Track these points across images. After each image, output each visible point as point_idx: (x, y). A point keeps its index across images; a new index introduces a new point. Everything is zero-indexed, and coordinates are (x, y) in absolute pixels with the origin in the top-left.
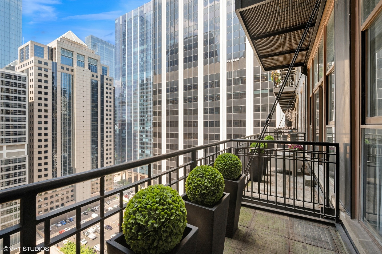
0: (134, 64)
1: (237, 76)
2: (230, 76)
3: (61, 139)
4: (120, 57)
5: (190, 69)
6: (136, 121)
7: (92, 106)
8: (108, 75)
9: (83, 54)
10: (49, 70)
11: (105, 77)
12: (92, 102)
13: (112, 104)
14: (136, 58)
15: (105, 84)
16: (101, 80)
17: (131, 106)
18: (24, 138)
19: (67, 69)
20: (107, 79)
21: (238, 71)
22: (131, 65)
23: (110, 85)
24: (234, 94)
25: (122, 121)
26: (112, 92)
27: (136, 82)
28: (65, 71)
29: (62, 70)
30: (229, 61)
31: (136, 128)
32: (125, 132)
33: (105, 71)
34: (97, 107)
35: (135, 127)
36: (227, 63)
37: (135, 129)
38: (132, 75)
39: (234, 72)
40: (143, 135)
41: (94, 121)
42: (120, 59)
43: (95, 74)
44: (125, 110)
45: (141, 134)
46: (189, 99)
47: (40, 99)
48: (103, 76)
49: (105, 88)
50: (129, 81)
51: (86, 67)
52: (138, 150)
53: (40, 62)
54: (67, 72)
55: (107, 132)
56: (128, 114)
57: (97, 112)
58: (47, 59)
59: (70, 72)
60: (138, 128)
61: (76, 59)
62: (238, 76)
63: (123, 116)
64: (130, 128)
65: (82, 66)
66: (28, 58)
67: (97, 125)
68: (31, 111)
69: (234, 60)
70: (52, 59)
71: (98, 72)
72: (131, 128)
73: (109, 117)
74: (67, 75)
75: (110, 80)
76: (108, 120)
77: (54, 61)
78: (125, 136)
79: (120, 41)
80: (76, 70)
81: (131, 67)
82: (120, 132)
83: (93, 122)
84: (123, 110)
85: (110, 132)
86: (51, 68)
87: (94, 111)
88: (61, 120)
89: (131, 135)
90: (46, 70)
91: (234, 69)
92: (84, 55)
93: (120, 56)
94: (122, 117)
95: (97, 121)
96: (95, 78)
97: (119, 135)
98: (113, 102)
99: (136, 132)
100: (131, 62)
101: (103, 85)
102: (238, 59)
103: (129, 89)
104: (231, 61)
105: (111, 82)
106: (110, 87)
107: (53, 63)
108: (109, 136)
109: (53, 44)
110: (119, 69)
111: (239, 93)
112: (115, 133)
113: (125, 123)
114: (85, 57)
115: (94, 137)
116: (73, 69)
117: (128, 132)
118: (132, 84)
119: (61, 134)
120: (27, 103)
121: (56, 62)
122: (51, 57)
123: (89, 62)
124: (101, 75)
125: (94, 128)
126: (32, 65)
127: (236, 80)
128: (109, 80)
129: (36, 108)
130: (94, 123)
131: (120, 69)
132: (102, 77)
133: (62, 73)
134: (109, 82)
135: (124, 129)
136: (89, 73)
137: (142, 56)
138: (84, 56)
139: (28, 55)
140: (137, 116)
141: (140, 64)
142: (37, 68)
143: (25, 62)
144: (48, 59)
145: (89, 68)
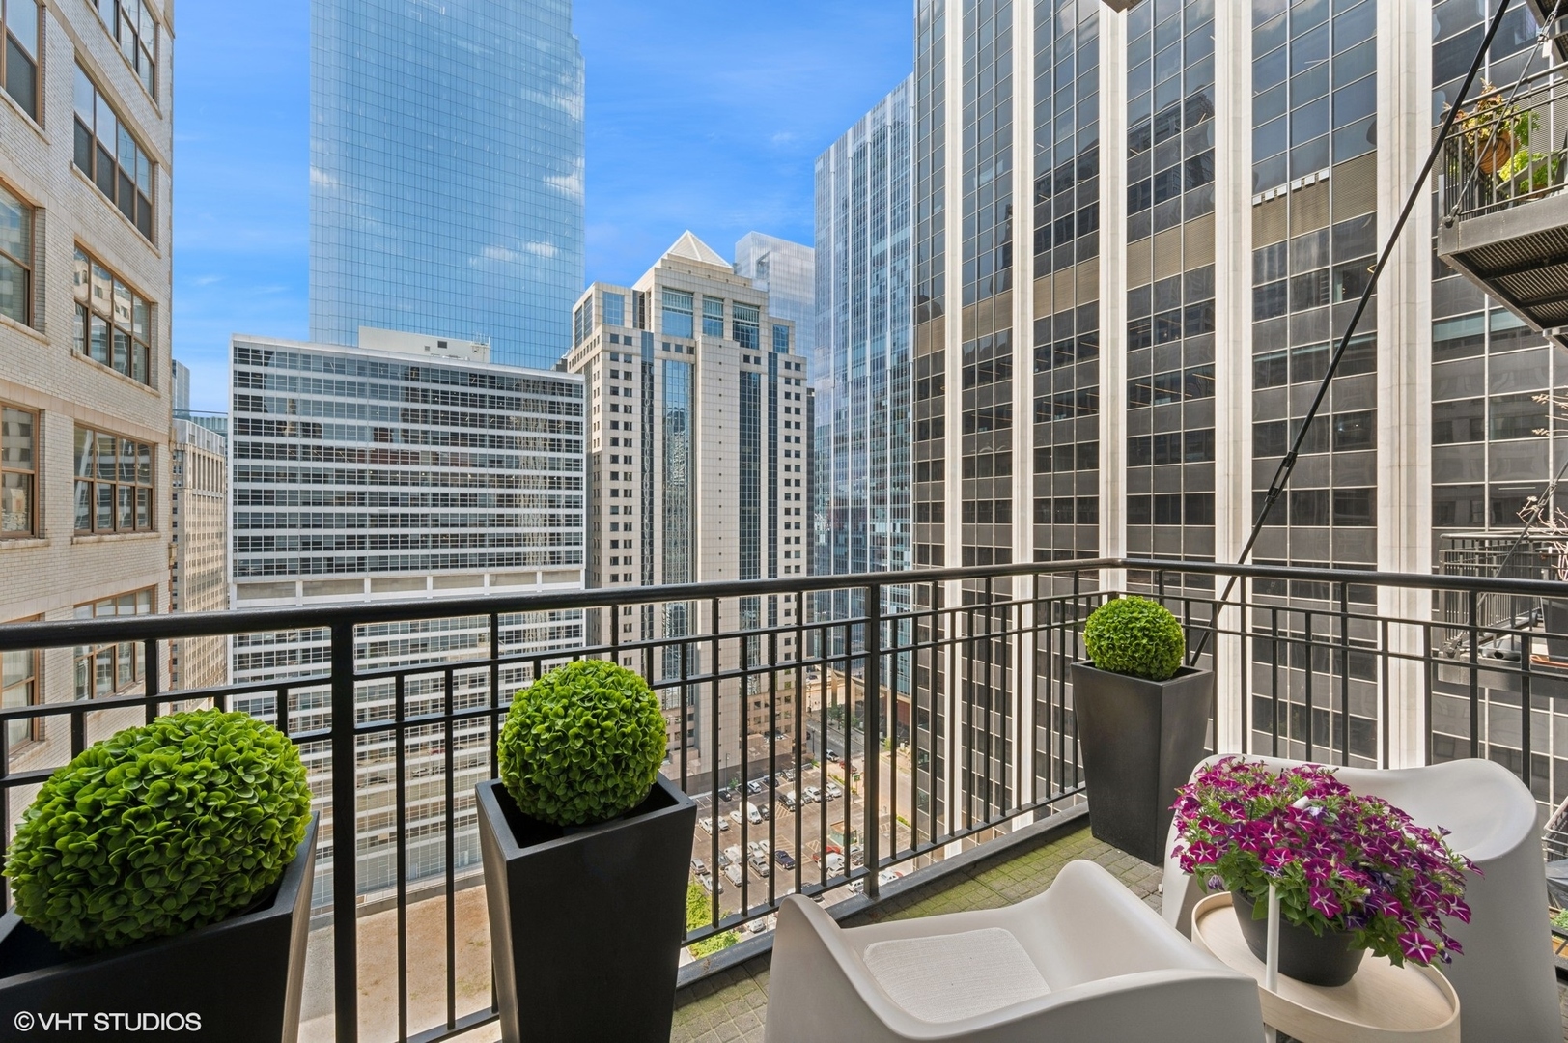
0: (873, 299)
1: (1315, 261)
2: (1271, 267)
3: (664, 558)
4: (830, 285)
5: (1063, 273)
6: (879, 501)
7: (743, 458)
8: (790, 352)
9: (719, 296)
10: (634, 359)
11: (782, 358)
12: (743, 443)
13: (803, 448)
14: (881, 277)
15: (781, 381)
16: (770, 369)
17: (863, 447)
18: (576, 552)
19: (679, 349)
20: (788, 365)
21: (1323, 235)
22: (865, 306)
23: (798, 384)
24: (1294, 358)
25: (836, 504)
26: (803, 405)
27: (878, 364)
28: (673, 355)
29: (664, 354)
30: (1269, 195)
31: (880, 528)
32: (846, 540)
33: (781, 338)
34: (757, 459)
35: (877, 525)
36: (1255, 206)
37: (877, 530)
38: (868, 342)
39: (1298, 245)
40: (905, 553)
41: (750, 505)
42: (830, 292)
43: (752, 353)
44: (845, 465)
45: (898, 548)
46: (1055, 401)
47: (615, 442)
48: (776, 356)
49: (781, 395)
50: (859, 363)
51: (728, 333)
52: (888, 605)
53: (614, 339)
54: (678, 356)
55: (787, 540)
56: (853, 478)
57: (757, 474)
58: (631, 326)
59: (684, 356)
60: (886, 528)
61: (701, 313)
62: (1323, 259)
63: (840, 487)
64: (861, 528)
65: (715, 334)
66: (590, 332)
67: (757, 518)
68: (594, 477)
69: (1297, 184)
70: (642, 326)
71: (761, 346)
72: (865, 527)
73: (793, 490)
74: (677, 364)
75: (798, 367)
76: (791, 499)
77: (646, 330)
78: (846, 554)
79: (829, 229)
80: (700, 349)
81: (865, 311)
82: (828, 540)
83: (747, 508)
84: (837, 465)
85: (798, 540)
86: (640, 352)
87: (750, 472)
88: (664, 501)
89: (865, 552)
90: (628, 360)
91: (1298, 225)
92: (723, 296)
93: (830, 280)
94: (836, 489)
95: (757, 504)
96: (752, 367)
97: (826, 550)
98: (804, 440)
99: (879, 540)
100: (863, 296)
101: (776, 387)
102: (1324, 174)
103: (859, 392)
104: (1282, 190)
105: (798, 375)
106: (798, 390)
107: (644, 334)
108: (792, 555)
109: (646, 283)
110: (826, 326)
111: (1331, 347)
112: (816, 543)
113: (846, 511)
114: (726, 302)
115: (750, 555)
116: (693, 345)
117: (855, 541)
118: (868, 373)
119: (664, 543)
120: (583, 456)
121: (652, 331)
122: (641, 321)
123: (735, 316)
124: (770, 354)
125: (750, 527)
126: (599, 348)
127: (1309, 281)
128: (793, 366)
129: (606, 468)
130: (750, 512)
131: (830, 327)
132: (772, 358)
133: (665, 361)
134: (792, 373)
135: (840, 530)
136: (736, 350)
137: (900, 266)
138: (723, 300)
139: (590, 323)
140: (884, 486)
141: (894, 296)
142: (608, 356)
143: (583, 346)
144: (635, 326)
145: (736, 337)
